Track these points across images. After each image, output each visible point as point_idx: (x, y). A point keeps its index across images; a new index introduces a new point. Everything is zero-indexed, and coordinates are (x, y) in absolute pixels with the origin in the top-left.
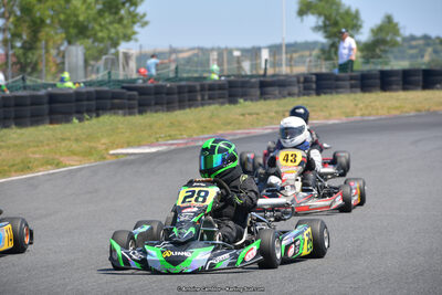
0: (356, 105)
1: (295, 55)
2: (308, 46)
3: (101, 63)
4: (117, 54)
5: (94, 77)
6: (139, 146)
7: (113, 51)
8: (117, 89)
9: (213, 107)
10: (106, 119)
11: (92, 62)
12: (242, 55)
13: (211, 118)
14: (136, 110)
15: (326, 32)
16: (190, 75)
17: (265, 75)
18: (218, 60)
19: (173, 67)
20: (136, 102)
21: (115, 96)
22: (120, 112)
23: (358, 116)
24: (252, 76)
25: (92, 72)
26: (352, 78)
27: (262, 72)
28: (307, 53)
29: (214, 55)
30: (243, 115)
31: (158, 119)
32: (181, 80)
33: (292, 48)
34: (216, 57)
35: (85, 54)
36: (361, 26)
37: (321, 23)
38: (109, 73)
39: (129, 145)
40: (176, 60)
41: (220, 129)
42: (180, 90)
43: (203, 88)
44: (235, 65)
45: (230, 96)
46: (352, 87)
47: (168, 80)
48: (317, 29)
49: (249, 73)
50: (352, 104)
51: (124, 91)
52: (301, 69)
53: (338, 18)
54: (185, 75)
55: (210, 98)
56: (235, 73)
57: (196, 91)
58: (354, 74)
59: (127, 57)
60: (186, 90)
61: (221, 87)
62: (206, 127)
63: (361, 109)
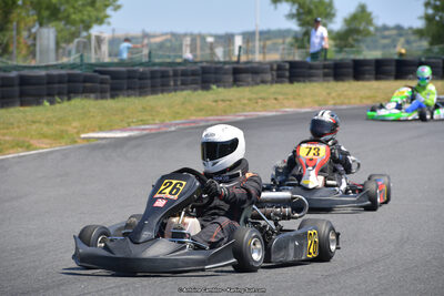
0: (329, 94)
1: (269, 43)
2: (282, 34)
3: (72, 46)
4: (89, 37)
5: (65, 60)
6: (111, 130)
7: (85, 34)
8: (90, 73)
9: (185, 93)
11: (63, 45)
12: (216, 41)
13: (183, 103)
14: (108, 95)
15: (299, 20)
16: (162, 60)
17: (238, 62)
18: (191, 45)
19: (146, 52)
20: (108, 86)
21: (87, 79)
22: (92, 96)
23: (330, 105)
24: (225, 63)
25: (63, 55)
26: (325, 67)
27: (235, 59)
28: (280, 41)
29: (187, 41)
30: (216, 101)
31: (130, 104)
32: (155, 65)
33: (265, 35)
34: (189, 43)
35: (56, 37)
36: (334, 15)
37: (294, 11)
38: (82, 56)
39: (101, 129)
40: (149, 45)
41: (192, 115)
42: (153, 75)
43: (175, 74)
44: (208, 52)
45: (203, 82)
46: (326, 75)
47: (141, 64)
48: (291, 16)
49: (222, 59)
50: (324, 93)
51: (97, 74)
52: (274, 57)
53: (312, 7)
54: (157, 60)
55: (183, 84)
56: (209, 59)
57: (168, 76)
58: (327, 63)
59: (99, 40)
60: (159, 75)
61: (194, 73)
62: (178, 113)
63: (333, 98)
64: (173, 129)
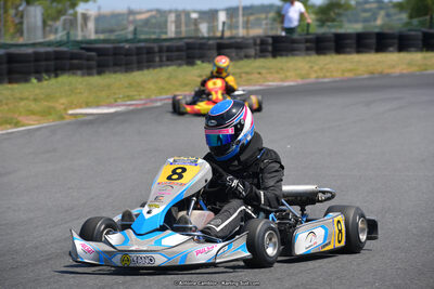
0: (311, 67)
1: (252, 18)
2: (264, 9)
3: (59, 24)
4: (75, 15)
5: (52, 37)
6: (98, 106)
7: (71, 11)
8: (76, 50)
9: (171, 69)
10: (64, 79)
11: (50, 23)
12: (200, 18)
13: (168, 79)
14: (95, 71)
16: (147, 37)
17: (222, 38)
18: (176, 22)
19: (131, 28)
20: (94, 63)
21: (73, 56)
22: (79, 72)
23: (312, 78)
24: (209, 38)
25: (51, 32)
26: (307, 41)
27: (219, 34)
28: (263, 16)
29: (172, 17)
31: (116, 80)
32: (140, 41)
33: (249, 10)
34: (173, 19)
35: (43, 15)
38: (68, 34)
39: (88, 105)
40: (134, 22)
41: (177, 90)
42: (139, 51)
43: (161, 50)
44: (193, 27)
45: (188, 57)
46: (308, 49)
47: (127, 41)
49: (206, 35)
50: (307, 67)
51: (83, 51)
52: (257, 32)
54: (143, 37)
55: (168, 60)
56: (193, 34)
57: (154, 53)
58: (309, 37)
59: (85, 17)
60: (145, 51)
61: (179, 49)
62: (163, 88)
63: (316, 72)
64: (159, 104)
